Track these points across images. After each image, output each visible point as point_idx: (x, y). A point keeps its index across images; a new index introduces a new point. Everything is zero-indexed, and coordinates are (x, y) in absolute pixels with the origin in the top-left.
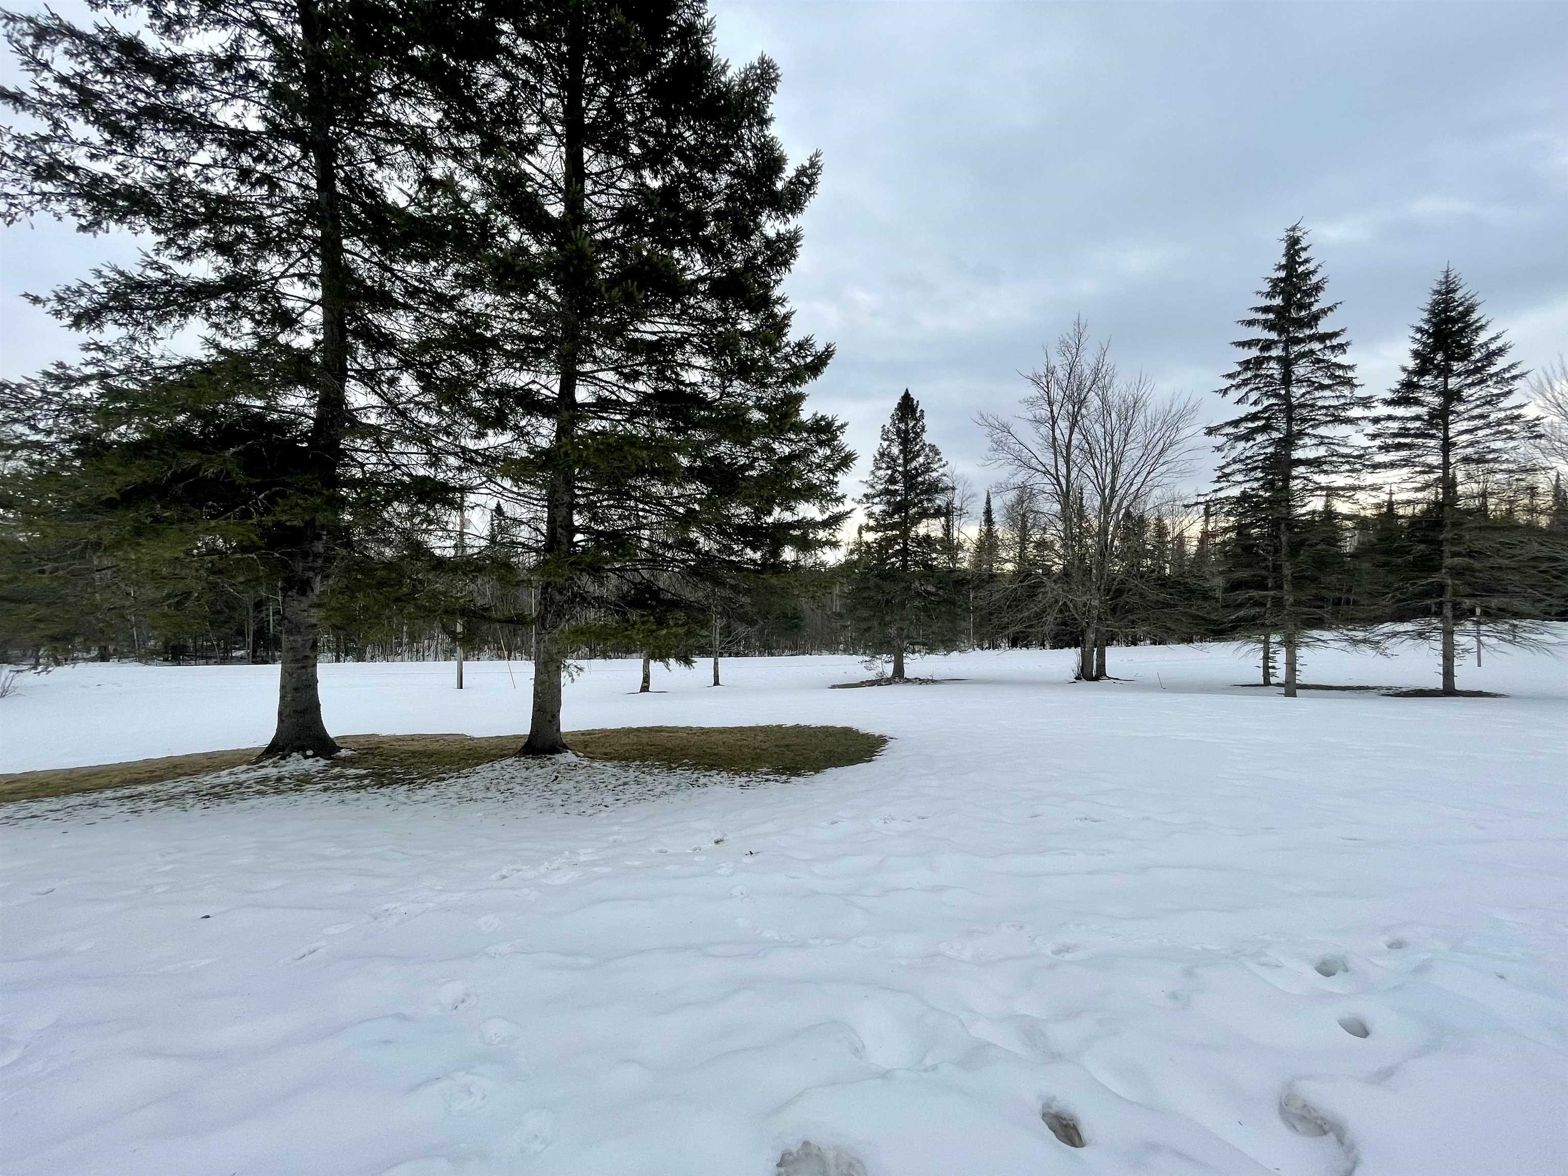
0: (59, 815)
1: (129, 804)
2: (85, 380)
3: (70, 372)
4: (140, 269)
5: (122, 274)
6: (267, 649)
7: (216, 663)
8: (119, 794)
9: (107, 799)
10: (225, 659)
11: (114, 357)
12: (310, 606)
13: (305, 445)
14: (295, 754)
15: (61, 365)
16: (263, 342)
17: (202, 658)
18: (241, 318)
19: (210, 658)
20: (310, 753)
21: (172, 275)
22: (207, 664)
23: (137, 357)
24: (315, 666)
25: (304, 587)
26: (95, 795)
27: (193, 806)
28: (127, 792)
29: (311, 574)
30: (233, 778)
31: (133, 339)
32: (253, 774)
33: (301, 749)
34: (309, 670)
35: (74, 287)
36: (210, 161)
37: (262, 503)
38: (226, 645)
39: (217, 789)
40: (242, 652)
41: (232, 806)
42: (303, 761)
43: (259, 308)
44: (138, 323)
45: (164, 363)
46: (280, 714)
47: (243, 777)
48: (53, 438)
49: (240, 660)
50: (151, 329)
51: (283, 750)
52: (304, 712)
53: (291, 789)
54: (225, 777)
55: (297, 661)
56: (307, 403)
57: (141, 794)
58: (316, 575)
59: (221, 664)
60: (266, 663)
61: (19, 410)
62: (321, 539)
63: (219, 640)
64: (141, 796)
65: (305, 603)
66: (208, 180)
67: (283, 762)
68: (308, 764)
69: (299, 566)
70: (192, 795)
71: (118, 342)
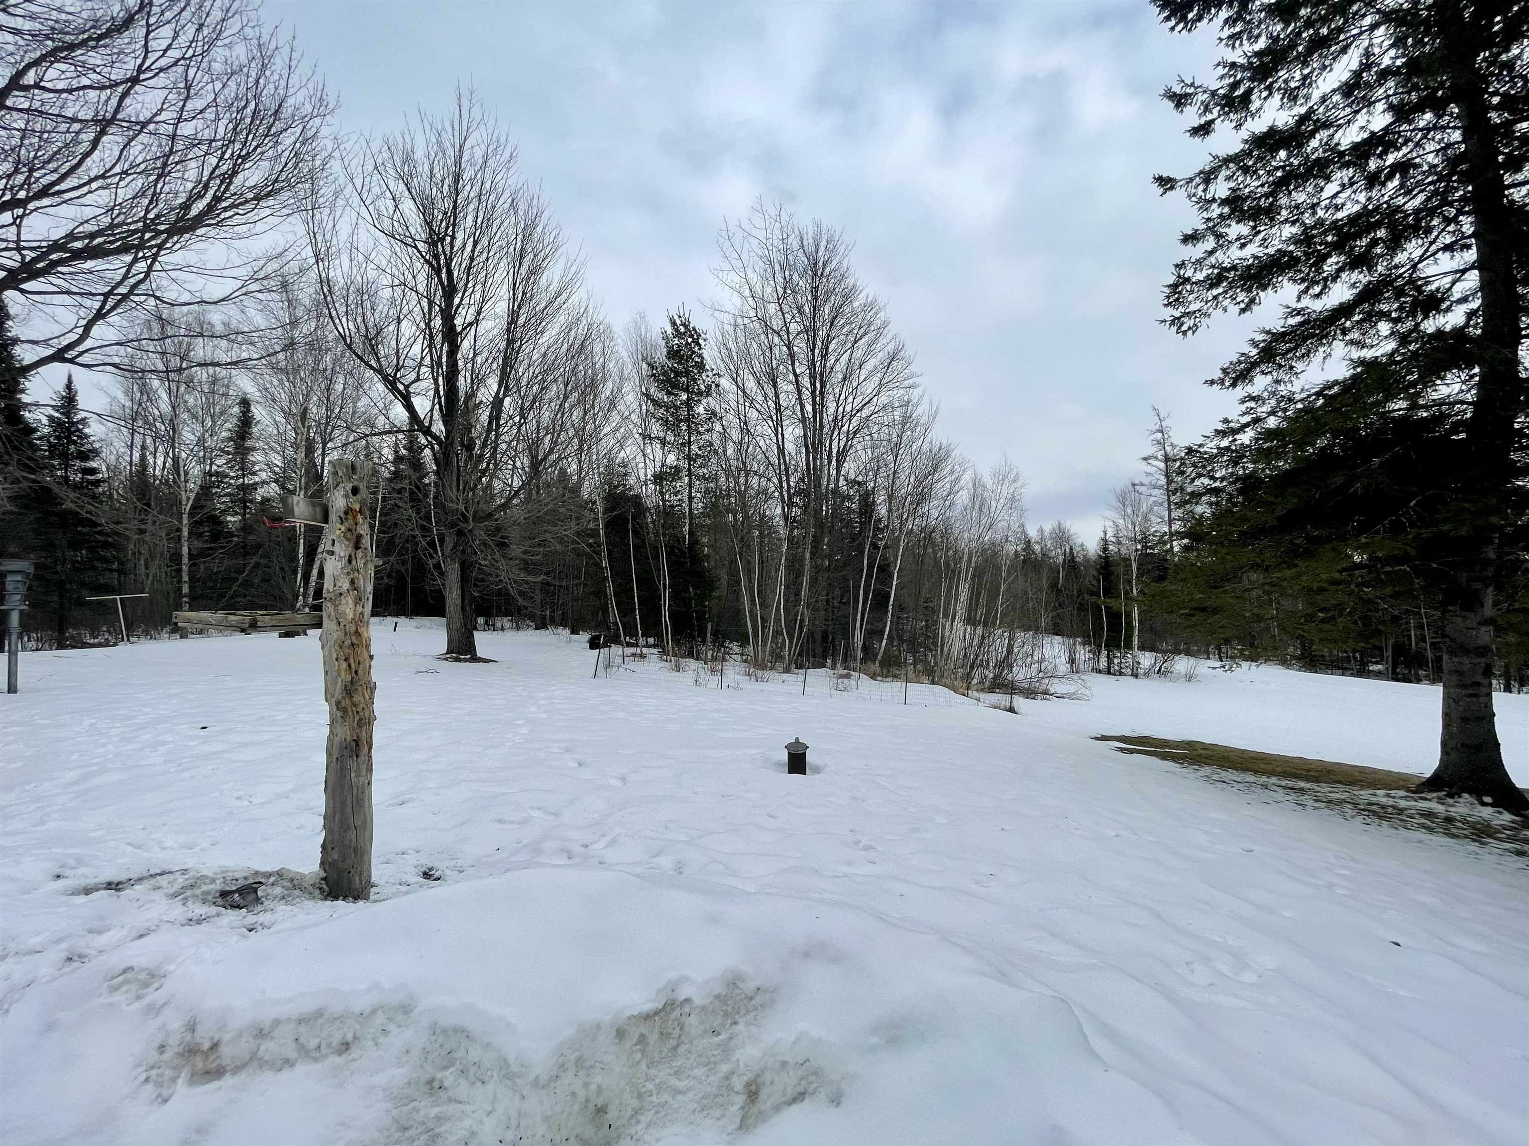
0: (1241, 786)
1: (1292, 797)
2: (1243, 428)
3: (1231, 425)
4: (1283, 321)
5: (1268, 332)
6: (1408, 666)
7: (1352, 675)
8: (1284, 783)
9: (1274, 784)
10: (1363, 672)
11: (1264, 403)
12: (1479, 624)
13: (1463, 436)
14: (1466, 795)
15: (1226, 421)
16: (1404, 339)
17: (1339, 668)
18: (1376, 324)
19: (1346, 669)
20: (1488, 799)
21: (1309, 313)
22: (1343, 675)
23: (1282, 396)
24: (1489, 695)
25: (1472, 602)
26: (1264, 779)
27: (1353, 817)
28: (1290, 784)
29: (1478, 586)
30: (1391, 802)
31: (1278, 382)
32: (1413, 803)
33: (1477, 793)
34: (1481, 700)
35: (1235, 360)
36: (1338, 189)
37: (1414, 511)
38: (1362, 657)
39: (1374, 807)
40: (1380, 667)
41: (1394, 831)
42: (1480, 808)
43: (1396, 306)
44: (1280, 366)
45: (1304, 395)
46: (1444, 744)
47: (1403, 804)
48: (1225, 483)
49: (1378, 675)
50: (1291, 368)
51: (1450, 786)
52: (1478, 748)
53: (1466, 837)
54: (1381, 796)
55: (1465, 687)
56: (1464, 387)
57: (1302, 789)
58: (1487, 586)
59: (1357, 676)
60: (1410, 681)
61: (1204, 467)
62: (1492, 543)
63: (1354, 652)
64: (1302, 791)
65: (1473, 620)
66: (1338, 208)
67: (1451, 801)
68: (1486, 813)
69: (1463, 577)
70: (1350, 806)
71: (1266, 390)
